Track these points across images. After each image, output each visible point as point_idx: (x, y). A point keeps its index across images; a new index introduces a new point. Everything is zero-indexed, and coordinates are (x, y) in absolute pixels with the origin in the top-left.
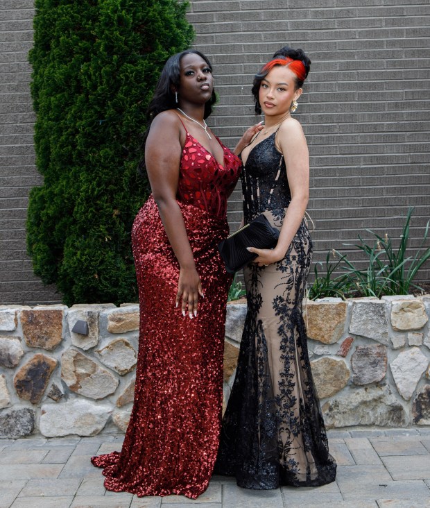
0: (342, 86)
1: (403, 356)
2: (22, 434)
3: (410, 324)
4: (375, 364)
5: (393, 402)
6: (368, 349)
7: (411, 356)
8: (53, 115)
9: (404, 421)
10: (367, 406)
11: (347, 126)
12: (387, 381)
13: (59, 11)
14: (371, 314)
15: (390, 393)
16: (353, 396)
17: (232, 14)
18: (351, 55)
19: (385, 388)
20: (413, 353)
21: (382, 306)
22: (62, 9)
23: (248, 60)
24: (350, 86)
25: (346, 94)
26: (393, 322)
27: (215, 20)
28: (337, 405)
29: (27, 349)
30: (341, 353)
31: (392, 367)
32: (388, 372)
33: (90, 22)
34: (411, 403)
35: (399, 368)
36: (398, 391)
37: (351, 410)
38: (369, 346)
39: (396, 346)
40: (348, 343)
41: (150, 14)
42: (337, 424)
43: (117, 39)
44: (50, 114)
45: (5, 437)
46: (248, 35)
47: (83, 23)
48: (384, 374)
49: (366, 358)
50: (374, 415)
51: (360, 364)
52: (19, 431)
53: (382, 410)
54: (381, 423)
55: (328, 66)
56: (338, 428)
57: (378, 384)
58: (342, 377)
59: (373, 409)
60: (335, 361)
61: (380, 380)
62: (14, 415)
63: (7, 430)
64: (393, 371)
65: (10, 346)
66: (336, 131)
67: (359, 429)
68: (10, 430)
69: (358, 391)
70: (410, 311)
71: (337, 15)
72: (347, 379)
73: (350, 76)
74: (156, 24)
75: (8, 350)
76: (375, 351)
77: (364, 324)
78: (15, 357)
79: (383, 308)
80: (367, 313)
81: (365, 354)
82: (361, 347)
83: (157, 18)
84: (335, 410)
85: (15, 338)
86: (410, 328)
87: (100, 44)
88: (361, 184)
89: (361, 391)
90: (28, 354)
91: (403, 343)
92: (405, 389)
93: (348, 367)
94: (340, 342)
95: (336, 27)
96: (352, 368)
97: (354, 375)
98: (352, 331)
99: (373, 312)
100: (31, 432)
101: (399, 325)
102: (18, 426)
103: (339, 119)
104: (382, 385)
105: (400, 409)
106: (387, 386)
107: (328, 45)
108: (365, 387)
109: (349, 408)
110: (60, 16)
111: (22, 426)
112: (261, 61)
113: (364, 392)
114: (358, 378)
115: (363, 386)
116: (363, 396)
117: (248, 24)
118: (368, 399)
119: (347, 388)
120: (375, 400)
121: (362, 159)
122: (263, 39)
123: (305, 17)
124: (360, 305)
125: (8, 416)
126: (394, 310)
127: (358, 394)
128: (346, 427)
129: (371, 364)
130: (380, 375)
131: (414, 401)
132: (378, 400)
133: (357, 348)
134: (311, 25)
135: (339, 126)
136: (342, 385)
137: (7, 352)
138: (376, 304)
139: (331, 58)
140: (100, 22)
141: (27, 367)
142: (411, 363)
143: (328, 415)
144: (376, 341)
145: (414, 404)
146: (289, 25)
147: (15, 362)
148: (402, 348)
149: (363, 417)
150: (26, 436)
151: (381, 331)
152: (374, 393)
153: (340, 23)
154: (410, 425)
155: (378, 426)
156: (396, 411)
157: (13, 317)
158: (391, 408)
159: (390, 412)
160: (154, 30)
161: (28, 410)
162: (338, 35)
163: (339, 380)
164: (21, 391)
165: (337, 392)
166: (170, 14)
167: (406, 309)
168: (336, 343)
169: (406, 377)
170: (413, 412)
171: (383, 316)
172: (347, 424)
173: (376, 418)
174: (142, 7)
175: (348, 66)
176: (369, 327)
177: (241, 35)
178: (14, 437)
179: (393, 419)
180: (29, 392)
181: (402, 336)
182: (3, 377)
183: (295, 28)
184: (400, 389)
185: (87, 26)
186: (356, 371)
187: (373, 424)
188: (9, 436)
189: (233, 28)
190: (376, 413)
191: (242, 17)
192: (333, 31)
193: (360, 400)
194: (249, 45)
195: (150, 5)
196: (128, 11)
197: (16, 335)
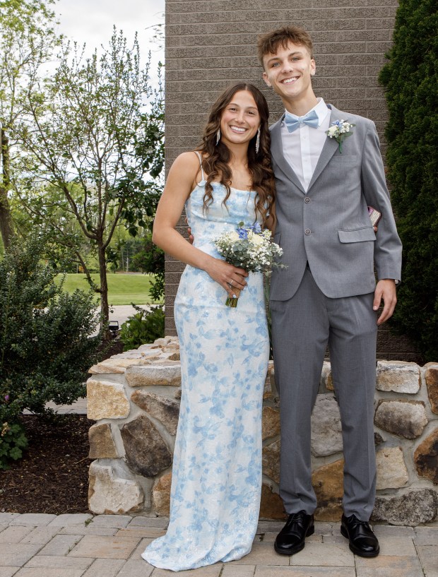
2: (421, 520)
8: (432, 137)
29: (432, 417)
44: (427, 137)
45: (401, 523)
52: (418, 517)
62: (413, 497)
63: (403, 514)
65: (412, 412)
68: (407, 515)
75: (410, 417)
78: (418, 426)
85: (418, 402)
90: (432, 423)
100: (434, 518)
102: (417, 511)
111: (422, 510)
125: (405, 497)
137: (408, 420)
141: (433, 439)
147: (417, 432)
150: (427, 523)
157: (417, 377)
161: (431, 491)
164: (422, 469)
178: (412, 524)
180: (433, 470)
182: (401, 449)
188: (405, 522)
197: (419, 399)
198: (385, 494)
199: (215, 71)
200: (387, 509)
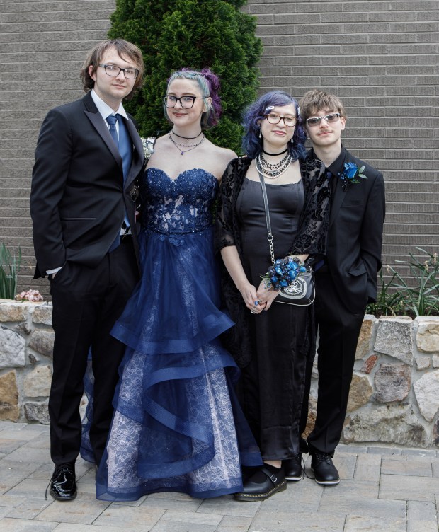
0: (420, 101)
1: (427, 377)
3: (435, 346)
4: (397, 382)
5: (414, 421)
6: (391, 367)
7: (434, 377)
9: (424, 442)
10: (388, 424)
11: (422, 141)
12: (410, 401)
13: (128, 25)
14: (397, 333)
15: (412, 413)
16: (375, 412)
17: (311, 27)
18: (430, 70)
19: (407, 408)
20: (436, 376)
21: (407, 326)
22: (130, 24)
23: (326, 72)
24: (426, 101)
25: (423, 109)
26: (418, 343)
27: (295, 32)
28: (358, 421)
30: (365, 370)
31: (415, 387)
32: (411, 392)
33: (154, 37)
34: (433, 425)
35: (422, 389)
36: (419, 412)
37: (371, 426)
38: (392, 365)
39: (420, 367)
40: (372, 360)
41: (210, 30)
42: (357, 438)
43: (176, 54)
46: (326, 47)
47: (148, 37)
48: (406, 394)
49: (389, 377)
50: (394, 433)
51: (383, 382)
53: (402, 428)
54: (400, 441)
55: (406, 81)
56: (358, 442)
57: (401, 403)
58: (364, 393)
59: (394, 427)
60: (358, 377)
61: (402, 398)
64: (416, 391)
66: (410, 145)
67: (378, 446)
69: (380, 408)
70: (435, 333)
71: (418, 29)
72: (369, 395)
73: (428, 91)
74: (215, 39)
76: (398, 369)
77: (388, 343)
79: (408, 329)
80: (392, 332)
81: (389, 372)
82: (385, 365)
83: (216, 34)
84: (356, 425)
86: (435, 350)
87: (160, 58)
88: (434, 201)
89: (383, 408)
91: (427, 364)
92: (427, 410)
93: (371, 384)
94: (365, 359)
95: (416, 41)
96: (375, 385)
97: (377, 393)
98: (377, 349)
99: (398, 331)
101: (423, 346)
103: (414, 134)
104: (404, 405)
105: (421, 429)
106: (409, 405)
107: (406, 60)
108: (387, 404)
109: (370, 424)
110: (128, 30)
112: (338, 74)
113: (386, 409)
114: (380, 396)
115: (385, 403)
116: (384, 414)
117: (327, 37)
118: (389, 417)
119: (370, 405)
120: (396, 419)
121: (435, 175)
122: (341, 52)
123: (385, 30)
124: (386, 324)
126: (419, 331)
127: (380, 411)
128: (366, 442)
129: (394, 382)
130: (402, 394)
131: (436, 423)
132: (399, 419)
133: (381, 365)
134: (391, 39)
135: (414, 141)
136: (364, 401)
138: (401, 324)
139: (409, 72)
140: (162, 36)
142: (434, 385)
143: (348, 429)
144: (400, 361)
145: (435, 426)
146: (368, 39)
148: (426, 369)
149: (383, 434)
151: (405, 351)
152: (397, 411)
153: (421, 37)
154: (430, 446)
155: (397, 444)
156: (416, 431)
158: (412, 428)
159: (410, 432)
160: (213, 45)
162: (418, 49)
163: (361, 395)
165: (358, 407)
166: (231, 30)
167: (431, 331)
168: (361, 359)
169: (428, 398)
170: (434, 433)
171: (408, 336)
172: (367, 439)
173: (396, 436)
174: (204, 23)
175: (426, 80)
176: (394, 346)
177: (320, 47)
179: (413, 438)
181: (427, 357)
182: (49, 367)
183: (375, 41)
184: (422, 410)
185: (151, 40)
186: (379, 388)
187: (392, 442)
189: (312, 41)
190: (397, 431)
191: (321, 30)
192: (413, 45)
193: (381, 417)
194: (327, 58)
195: (211, 21)
196: (188, 27)
198: (39, 401)
199: (7, 55)
200: (39, 412)
